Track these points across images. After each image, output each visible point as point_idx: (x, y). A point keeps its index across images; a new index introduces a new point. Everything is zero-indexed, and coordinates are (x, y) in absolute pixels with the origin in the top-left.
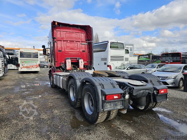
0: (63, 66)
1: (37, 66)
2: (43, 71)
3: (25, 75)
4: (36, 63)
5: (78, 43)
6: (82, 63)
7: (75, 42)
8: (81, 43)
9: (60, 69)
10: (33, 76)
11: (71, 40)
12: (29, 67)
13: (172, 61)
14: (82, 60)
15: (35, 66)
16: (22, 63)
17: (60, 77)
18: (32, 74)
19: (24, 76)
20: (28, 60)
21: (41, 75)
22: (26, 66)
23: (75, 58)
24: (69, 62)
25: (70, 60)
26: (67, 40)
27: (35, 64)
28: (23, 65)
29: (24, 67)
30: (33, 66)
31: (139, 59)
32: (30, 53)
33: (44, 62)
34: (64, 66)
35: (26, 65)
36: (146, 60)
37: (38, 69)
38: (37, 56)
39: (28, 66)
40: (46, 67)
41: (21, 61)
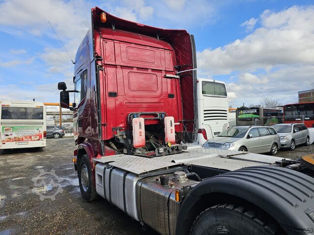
0: (120, 138)
1: (40, 137)
2: (53, 146)
3: (12, 159)
4: (38, 129)
5: (159, 74)
6: (171, 126)
7: (150, 71)
8: (164, 74)
9: (110, 146)
10: (30, 159)
11: (140, 65)
12: (22, 140)
13: (309, 118)
14: (172, 118)
15: (36, 136)
16: (6, 130)
17: (128, 177)
18: (28, 154)
19: (8, 161)
20: (20, 123)
21: (49, 157)
22: (15, 138)
23: (153, 112)
24: (140, 125)
25: (142, 120)
26: (132, 66)
27: (37, 132)
28: (7, 135)
29: (10, 140)
30: (31, 137)
31: (239, 117)
32: (25, 108)
33: (53, 127)
34: (125, 137)
35: (14, 135)
36: (255, 118)
37: (42, 143)
38: (41, 116)
39: (20, 136)
40: (57, 136)
41: (3, 128)
